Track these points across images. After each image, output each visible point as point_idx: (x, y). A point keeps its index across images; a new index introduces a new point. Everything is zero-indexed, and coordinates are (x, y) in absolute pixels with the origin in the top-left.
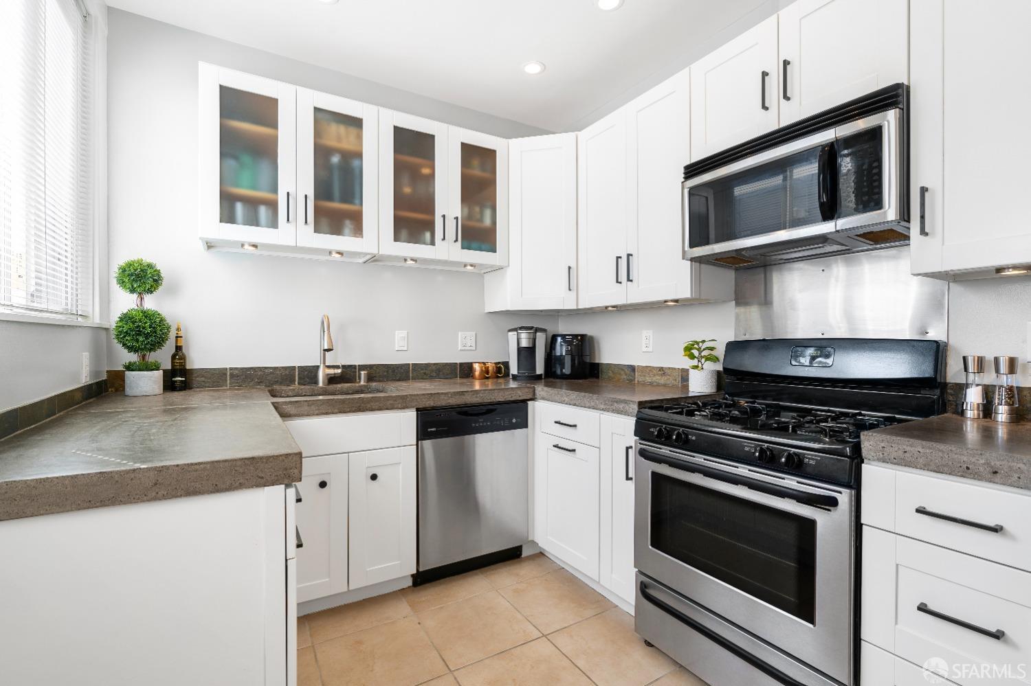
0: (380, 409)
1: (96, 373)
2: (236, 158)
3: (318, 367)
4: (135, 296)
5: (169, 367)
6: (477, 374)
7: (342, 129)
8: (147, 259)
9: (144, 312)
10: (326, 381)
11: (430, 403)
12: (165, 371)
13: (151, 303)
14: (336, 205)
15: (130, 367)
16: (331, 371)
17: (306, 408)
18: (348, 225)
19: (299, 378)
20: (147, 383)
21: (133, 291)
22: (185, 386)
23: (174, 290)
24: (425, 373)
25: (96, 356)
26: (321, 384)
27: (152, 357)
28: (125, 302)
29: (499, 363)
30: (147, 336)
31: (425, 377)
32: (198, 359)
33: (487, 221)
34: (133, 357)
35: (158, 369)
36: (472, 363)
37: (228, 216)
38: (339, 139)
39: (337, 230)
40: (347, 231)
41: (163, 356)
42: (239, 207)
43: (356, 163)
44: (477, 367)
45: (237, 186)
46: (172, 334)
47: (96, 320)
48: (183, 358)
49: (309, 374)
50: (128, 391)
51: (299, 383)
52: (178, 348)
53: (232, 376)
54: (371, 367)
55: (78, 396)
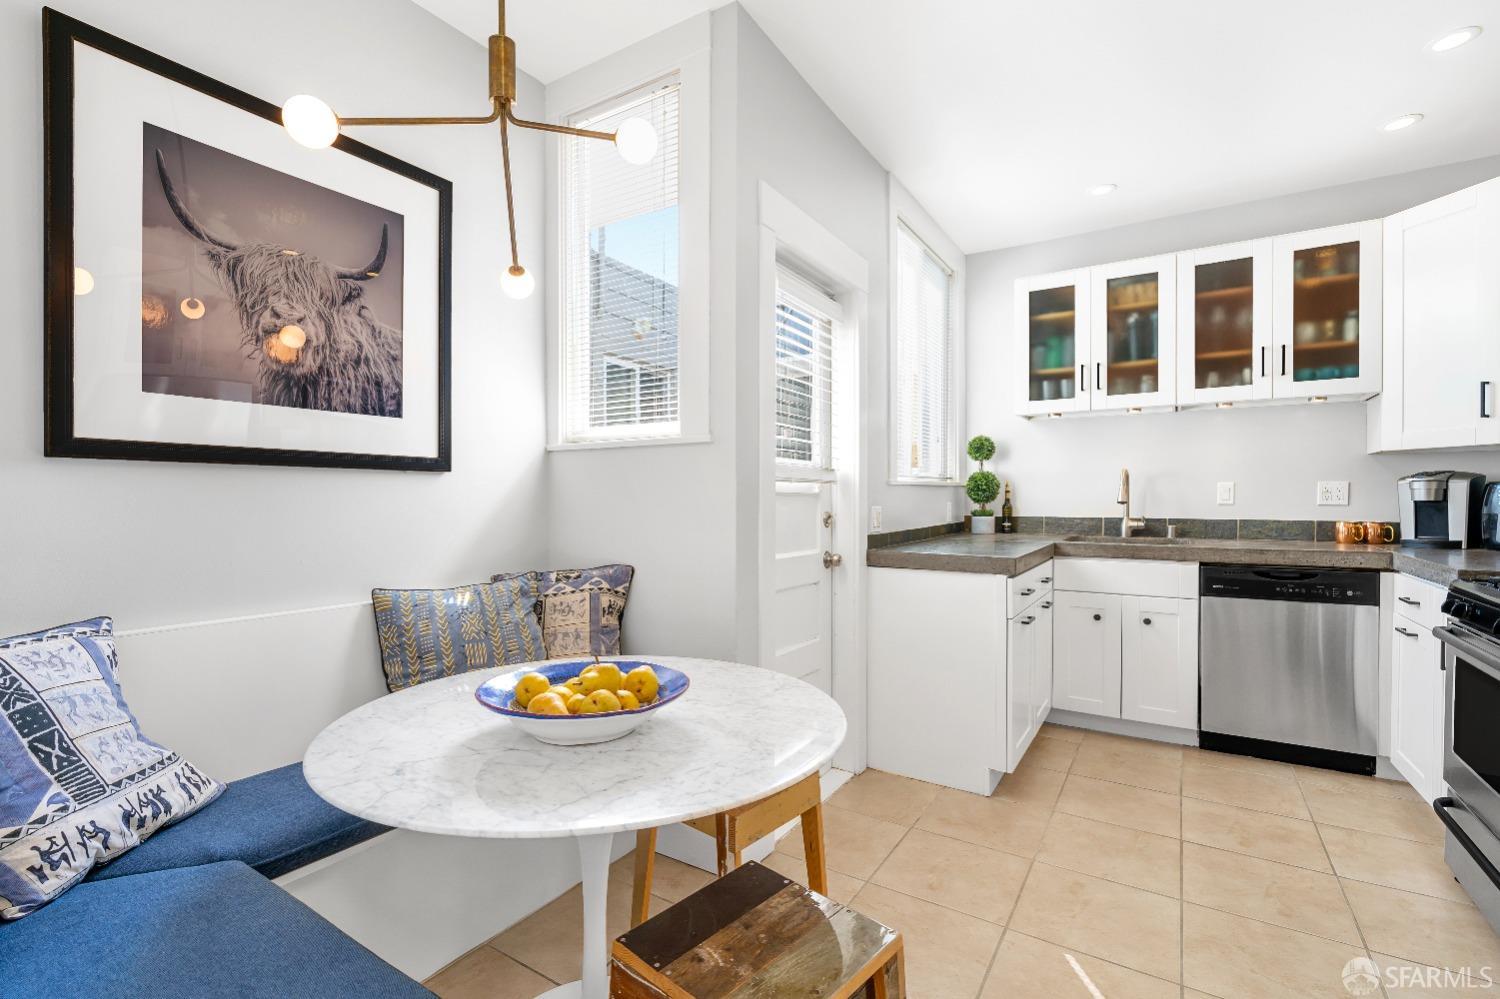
0: (1154, 558)
1: (957, 517)
2: (1044, 344)
3: (1121, 520)
4: (978, 462)
5: (1001, 515)
6: (1341, 536)
7: (1139, 288)
8: (986, 434)
9: (983, 474)
10: (1130, 533)
11: (1216, 559)
12: (997, 518)
13: (989, 467)
14: (1134, 363)
15: (975, 514)
16: (1135, 524)
17: (1083, 550)
18: (1146, 379)
19: (1106, 529)
20: (984, 525)
21: (976, 459)
22: (1013, 530)
23: (1005, 455)
24: (1260, 532)
25: (957, 504)
26: (1124, 535)
27: (989, 506)
28: (974, 467)
29: (1388, 523)
30: (984, 491)
31: (1259, 536)
32: (1021, 510)
33: (1349, 337)
34: (977, 507)
35: (991, 515)
36: (1335, 523)
37: (1036, 394)
38: (1136, 298)
39: (1136, 389)
40: (1144, 386)
41: (996, 506)
42: (1046, 384)
43: (1153, 316)
44: (1341, 528)
45: (1045, 367)
46: (1002, 491)
47: (957, 480)
48: (1010, 509)
49: (1113, 526)
50: (974, 531)
51: (1105, 534)
52: (1007, 500)
53: (1047, 524)
54: (1184, 521)
55: (943, 530)
